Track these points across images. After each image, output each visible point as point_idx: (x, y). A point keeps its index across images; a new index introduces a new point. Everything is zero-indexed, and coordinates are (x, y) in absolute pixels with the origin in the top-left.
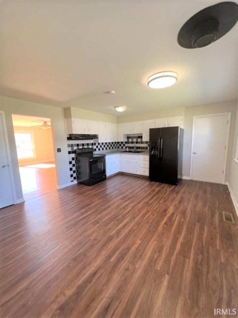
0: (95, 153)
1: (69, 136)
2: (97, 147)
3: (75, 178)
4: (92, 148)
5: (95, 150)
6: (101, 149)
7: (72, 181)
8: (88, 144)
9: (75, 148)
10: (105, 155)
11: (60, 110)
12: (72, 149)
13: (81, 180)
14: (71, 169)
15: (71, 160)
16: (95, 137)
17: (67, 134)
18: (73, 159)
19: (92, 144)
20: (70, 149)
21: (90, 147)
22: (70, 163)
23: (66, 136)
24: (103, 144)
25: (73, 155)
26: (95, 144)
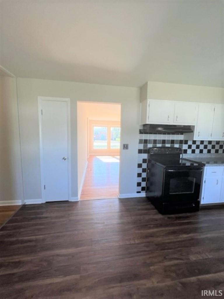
0: (183, 156)
1: (142, 128)
2: (190, 147)
3: (143, 189)
4: (180, 149)
5: (185, 151)
6: (197, 151)
7: (138, 192)
8: (173, 142)
9: (150, 146)
12: (145, 146)
14: (139, 175)
15: (141, 162)
17: (140, 124)
18: (144, 161)
19: (181, 142)
20: (141, 147)
21: (177, 146)
22: (140, 166)
25: (145, 156)
26: (186, 142)
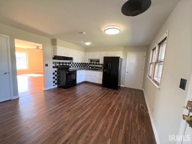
0: (70, 68)
1: (54, 57)
2: (72, 65)
3: (56, 84)
4: (69, 66)
5: (70, 67)
6: (74, 66)
7: (54, 86)
8: (66, 63)
9: (58, 65)
10: (77, 70)
11: (49, 40)
12: (56, 65)
13: (60, 85)
14: (54, 78)
15: (54, 72)
16: (71, 59)
17: (53, 55)
18: (56, 71)
19: (69, 63)
20: (54, 65)
21: (67, 65)
22: (54, 74)
23: (52, 57)
24: (75, 63)
25: (56, 69)
26: (71, 63)
